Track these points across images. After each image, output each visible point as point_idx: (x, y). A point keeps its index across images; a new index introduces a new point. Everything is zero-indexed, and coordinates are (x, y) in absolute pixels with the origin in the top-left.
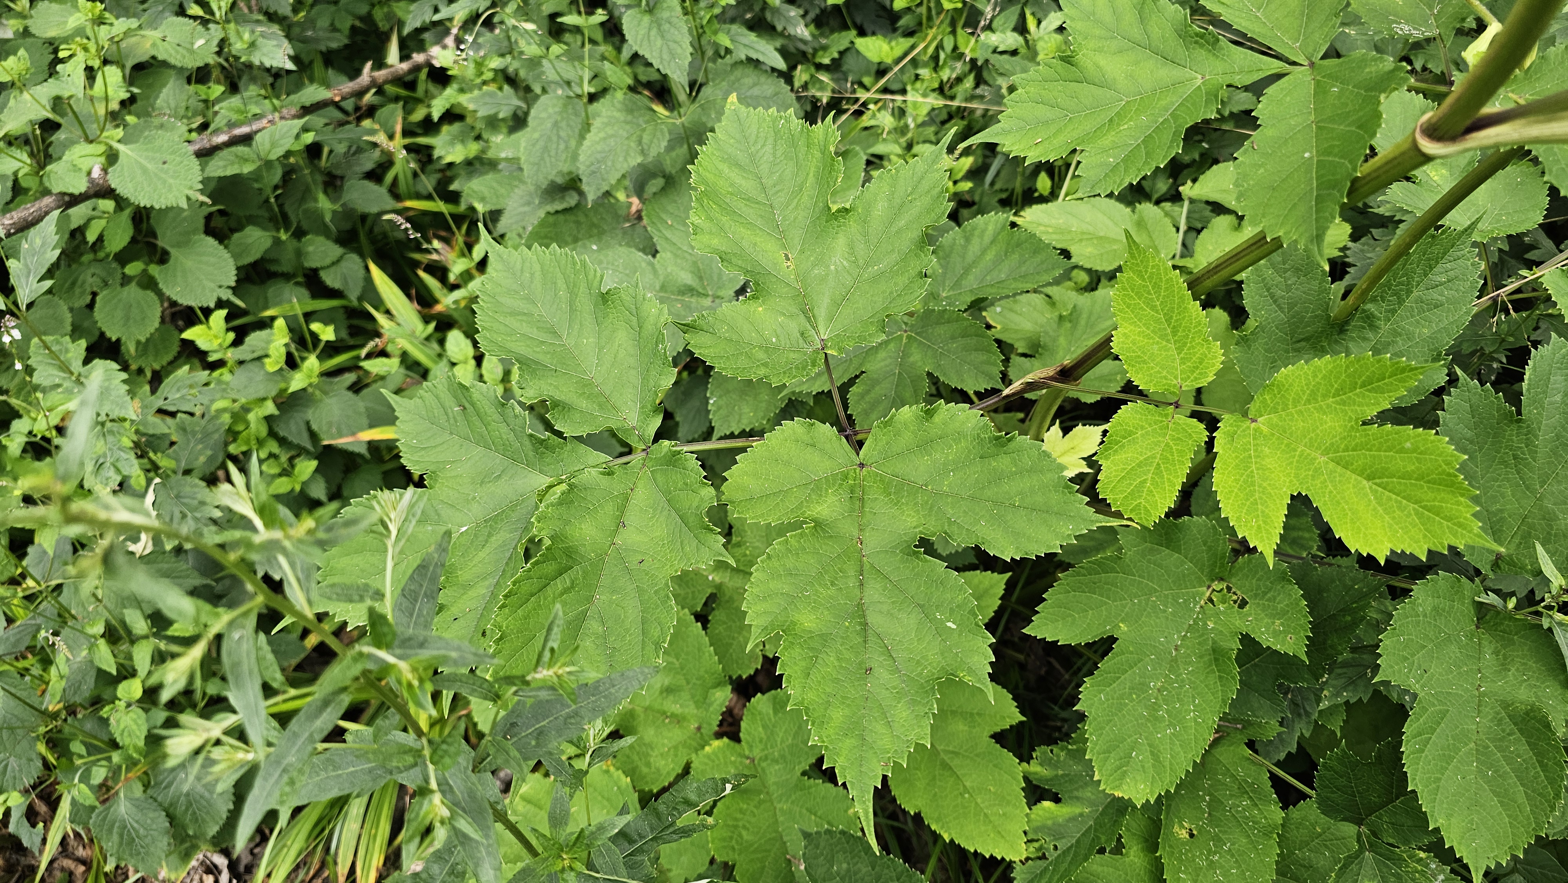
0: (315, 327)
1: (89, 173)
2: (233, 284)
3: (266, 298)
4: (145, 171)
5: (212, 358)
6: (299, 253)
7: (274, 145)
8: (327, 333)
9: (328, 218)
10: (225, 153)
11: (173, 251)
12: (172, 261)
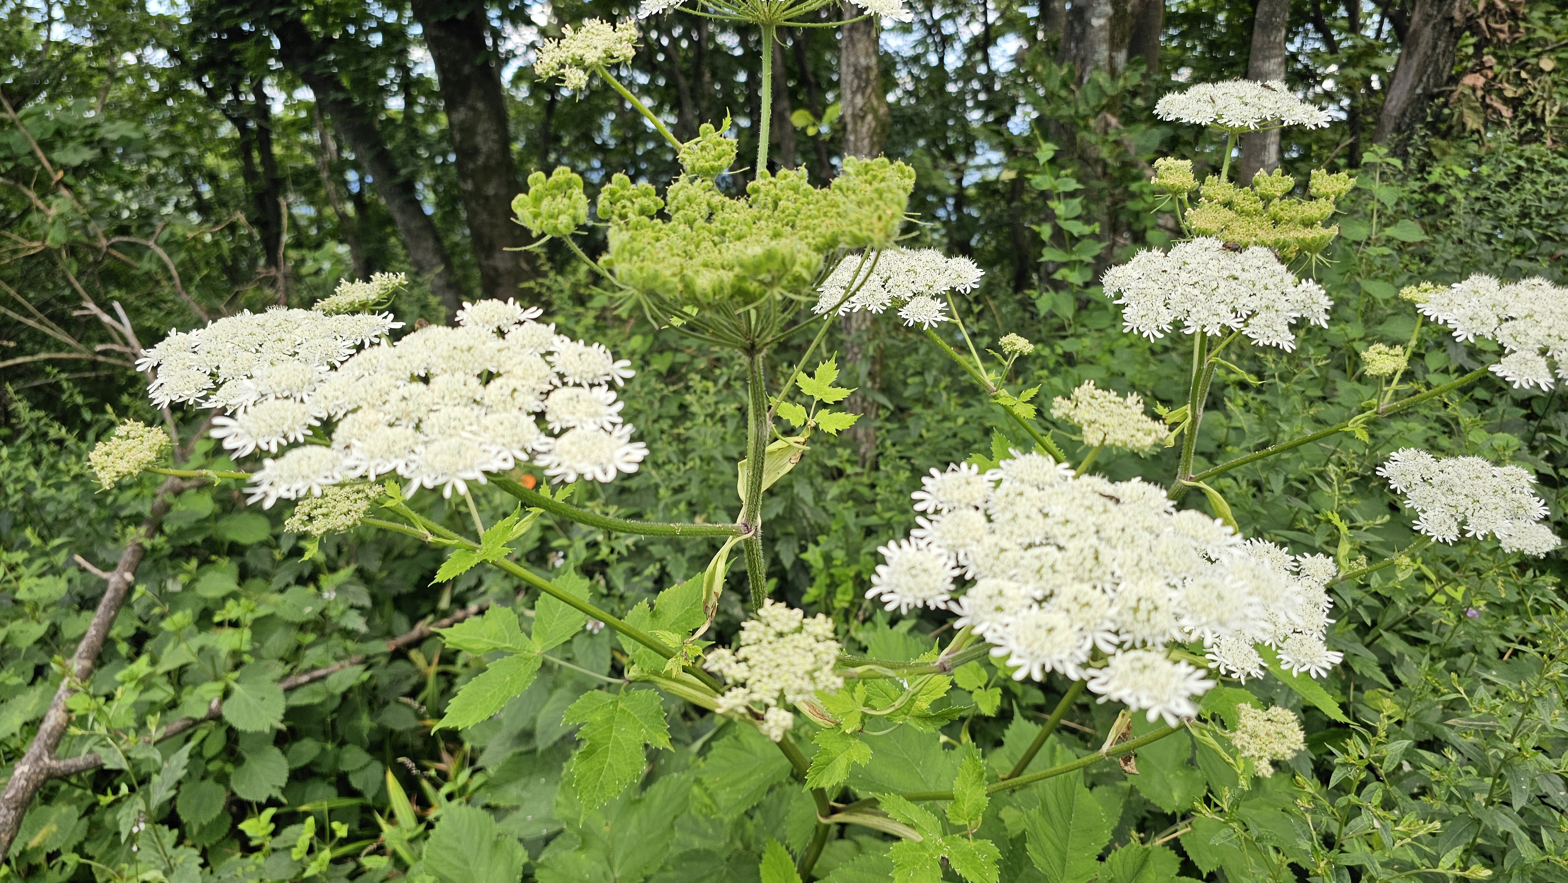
0: (335, 825)
1: (210, 702)
2: (283, 785)
3: (304, 795)
4: (248, 704)
5: (253, 843)
6: (337, 759)
7: (340, 683)
8: (341, 830)
9: (365, 733)
10: (306, 689)
11: (248, 757)
12: (245, 765)
